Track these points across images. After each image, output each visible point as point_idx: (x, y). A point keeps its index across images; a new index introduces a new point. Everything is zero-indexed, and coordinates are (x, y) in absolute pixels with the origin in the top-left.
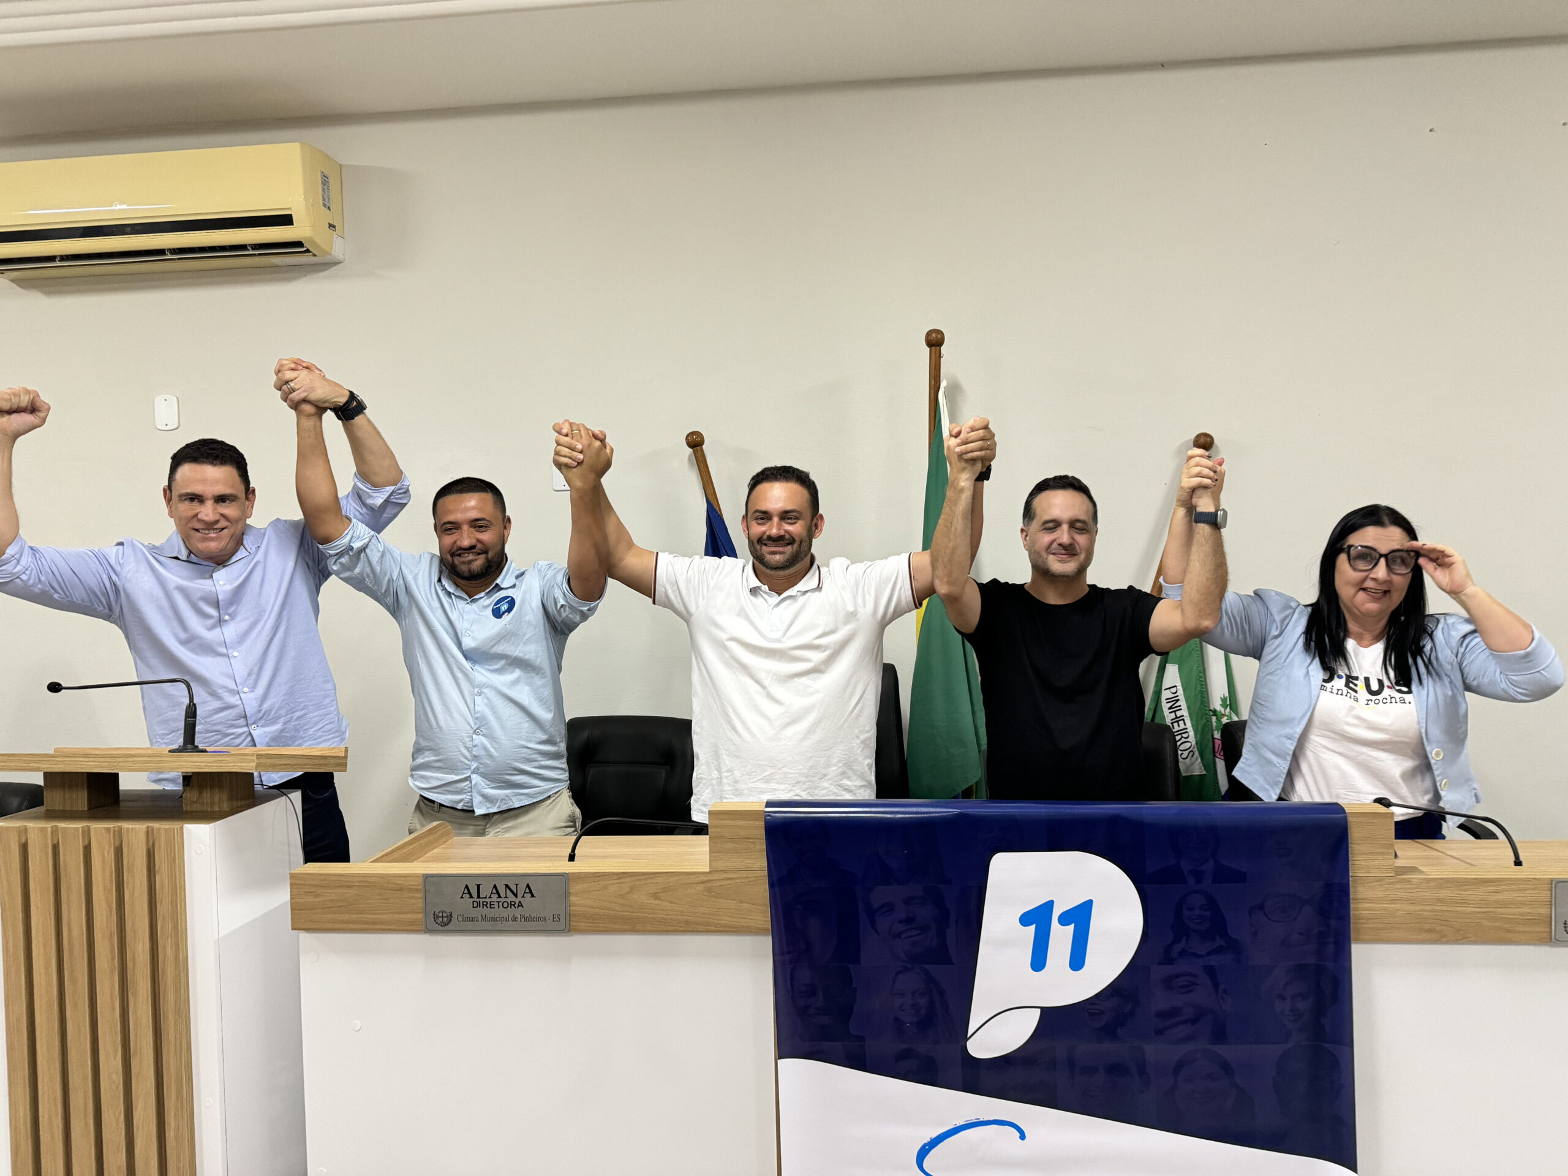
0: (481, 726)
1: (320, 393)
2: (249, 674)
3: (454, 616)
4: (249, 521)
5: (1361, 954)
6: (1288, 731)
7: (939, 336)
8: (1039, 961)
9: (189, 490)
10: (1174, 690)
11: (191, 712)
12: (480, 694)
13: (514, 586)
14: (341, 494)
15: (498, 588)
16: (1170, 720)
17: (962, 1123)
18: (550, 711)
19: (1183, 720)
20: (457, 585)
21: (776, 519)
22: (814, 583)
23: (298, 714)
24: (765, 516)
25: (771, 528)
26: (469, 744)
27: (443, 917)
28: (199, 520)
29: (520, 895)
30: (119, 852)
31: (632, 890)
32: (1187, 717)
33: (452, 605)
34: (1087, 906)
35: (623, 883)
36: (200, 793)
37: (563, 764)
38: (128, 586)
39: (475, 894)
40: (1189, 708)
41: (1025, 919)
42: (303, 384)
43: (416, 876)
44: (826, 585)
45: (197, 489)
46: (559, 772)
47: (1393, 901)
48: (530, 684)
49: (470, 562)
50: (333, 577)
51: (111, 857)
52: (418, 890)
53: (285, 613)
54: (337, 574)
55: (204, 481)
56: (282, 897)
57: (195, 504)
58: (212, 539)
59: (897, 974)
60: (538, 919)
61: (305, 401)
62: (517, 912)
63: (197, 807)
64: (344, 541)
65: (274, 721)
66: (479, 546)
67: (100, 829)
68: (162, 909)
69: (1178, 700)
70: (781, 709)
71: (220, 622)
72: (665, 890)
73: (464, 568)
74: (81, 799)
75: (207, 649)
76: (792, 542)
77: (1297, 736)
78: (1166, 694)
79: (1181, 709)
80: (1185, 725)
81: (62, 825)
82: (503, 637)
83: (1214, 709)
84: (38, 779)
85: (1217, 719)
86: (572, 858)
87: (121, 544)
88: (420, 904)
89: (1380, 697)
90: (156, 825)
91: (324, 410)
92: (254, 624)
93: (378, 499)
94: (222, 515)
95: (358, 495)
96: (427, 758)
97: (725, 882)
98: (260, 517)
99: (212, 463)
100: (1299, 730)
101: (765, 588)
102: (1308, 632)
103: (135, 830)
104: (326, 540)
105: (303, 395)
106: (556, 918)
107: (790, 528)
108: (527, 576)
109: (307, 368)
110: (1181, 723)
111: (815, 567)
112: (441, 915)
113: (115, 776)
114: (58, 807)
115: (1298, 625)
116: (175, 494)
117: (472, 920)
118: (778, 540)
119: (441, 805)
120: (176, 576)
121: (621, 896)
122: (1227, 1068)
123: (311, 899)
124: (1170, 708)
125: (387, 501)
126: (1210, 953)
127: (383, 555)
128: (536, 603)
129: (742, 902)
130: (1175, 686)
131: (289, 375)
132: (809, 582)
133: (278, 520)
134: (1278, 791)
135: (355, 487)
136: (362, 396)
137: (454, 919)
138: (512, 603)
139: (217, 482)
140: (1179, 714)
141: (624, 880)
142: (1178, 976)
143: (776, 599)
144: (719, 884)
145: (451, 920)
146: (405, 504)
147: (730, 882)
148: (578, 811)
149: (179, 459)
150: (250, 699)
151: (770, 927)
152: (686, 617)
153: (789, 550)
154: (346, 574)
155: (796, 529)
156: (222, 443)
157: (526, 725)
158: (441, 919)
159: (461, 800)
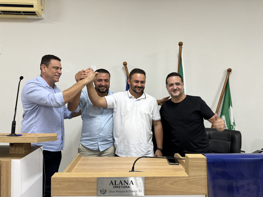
7: (182, 43)
27: (103, 191)
29: (129, 184)
35: (162, 180)
36: (15, 149)
39: (114, 184)
40: (227, 125)
52: (95, 183)
60: (134, 191)
62: (128, 189)
68: (3, 187)
72: (175, 182)
83: (232, 125)
88: (95, 187)
97: (193, 180)
106: (140, 191)
112: (103, 190)
117: (113, 192)
121: (161, 184)
123: (58, 186)
132: (143, 96)
137: (107, 192)
141: (162, 179)
144: (191, 180)
145: (106, 192)
147: (195, 179)
158: (103, 192)
159: (95, 148)
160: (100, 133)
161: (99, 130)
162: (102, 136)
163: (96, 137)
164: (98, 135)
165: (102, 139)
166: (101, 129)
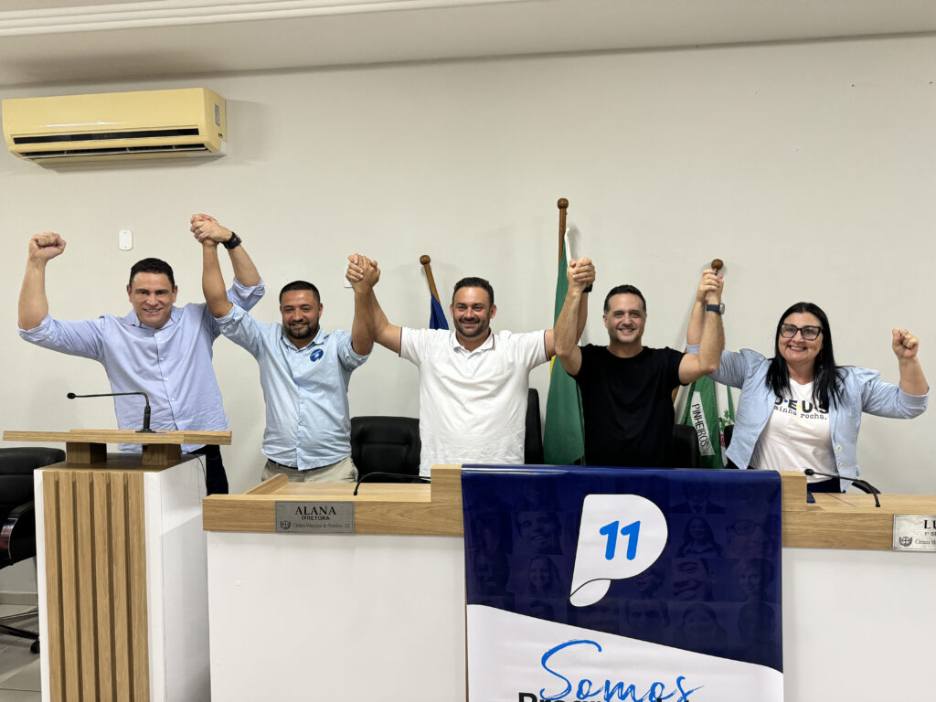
0: (302, 420)
1: (216, 233)
2: (175, 391)
3: (289, 360)
4: (174, 304)
5: (787, 554)
6: (754, 431)
8: (610, 554)
9: (142, 287)
10: (697, 406)
11: (148, 410)
12: (302, 403)
13: (323, 343)
14: (227, 289)
15: (314, 344)
16: (695, 424)
17: (567, 641)
18: (342, 414)
19: (703, 424)
20: (291, 341)
21: (470, 309)
22: (490, 345)
23: (202, 413)
24: (464, 306)
25: (467, 313)
26: (296, 431)
27: (286, 524)
28: (147, 304)
29: (328, 513)
30: (108, 486)
31: (389, 511)
32: (704, 422)
33: (288, 353)
34: (637, 524)
35: (383, 507)
36: (152, 455)
37: (349, 444)
38: (107, 341)
39: (303, 512)
41: (603, 531)
42: (206, 228)
43: (272, 502)
44: (497, 346)
45: (146, 287)
46: (346, 448)
47: (806, 525)
48: (329, 398)
49: (300, 329)
50: (221, 336)
51: (104, 489)
52: (272, 510)
53: (194, 357)
54: (225, 334)
55: (149, 282)
56: (198, 512)
57: (145, 295)
58: (154, 315)
59: (532, 559)
60: (338, 526)
61: (208, 238)
62: (327, 522)
63: (150, 463)
64: (230, 316)
65: (188, 417)
66: (305, 320)
67: (98, 474)
68: (132, 517)
69: (700, 412)
70: (472, 417)
71: (158, 361)
72: (406, 512)
73: (296, 332)
74: (86, 458)
75: (151, 376)
76: (478, 321)
77: (759, 434)
78: (693, 409)
79: (701, 418)
80: (704, 426)
81: (78, 471)
82: (315, 372)
84: (63, 447)
85: (722, 423)
86: (355, 493)
87: (103, 317)
88: (273, 517)
89: (809, 414)
90: (129, 472)
91: (218, 243)
92: (177, 363)
93: (247, 293)
94: (160, 302)
95: (236, 291)
96: (273, 437)
97: (439, 508)
98: (180, 301)
99: (154, 272)
100: (760, 431)
101: (463, 347)
102: (768, 375)
103: (118, 475)
104: (219, 316)
105: (207, 235)
106: (348, 526)
107: (477, 313)
108: (330, 338)
109: (209, 219)
110: (701, 425)
111: (491, 335)
112: (284, 523)
113: (104, 446)
114: (74, 461)
115: (763, 372)
116: (134, 290)
117: (301, 526)
118: (471, 320)
119: (280, 465)
120: (135, 336)
121: (382, 515)
122: (713, 615)
123: (213, 514)
124: (695, 417)
125: (252, 294)
126: (704, 552)
127: (251, 324)
128: (334, 354)
129: (448, 519)
130: (699, 404)
131: (199, 224)
132: (487, 344)
133: (190, 304)
134: (747, 464)
135: (234, 286)
136: (239, 235)
137: (292, 525)
138: (321, 353)
139: (157, 282)
140: (700, 420)
142: (685, 564)
143: (469, 354)
144: (436, 509)
145: (289, 527)
146: (261, 297)
147: (443, 508)
148: (356, 470)
149: (136, 269)
150: (175, 405)
151: (463, 532)
152: (418, 363)
153: (477, 326)
154: (231, 335)
155: (480, 314)
156: (159, 261)
157: (328, 421)
158: (284, 526)
159: (291, 462)
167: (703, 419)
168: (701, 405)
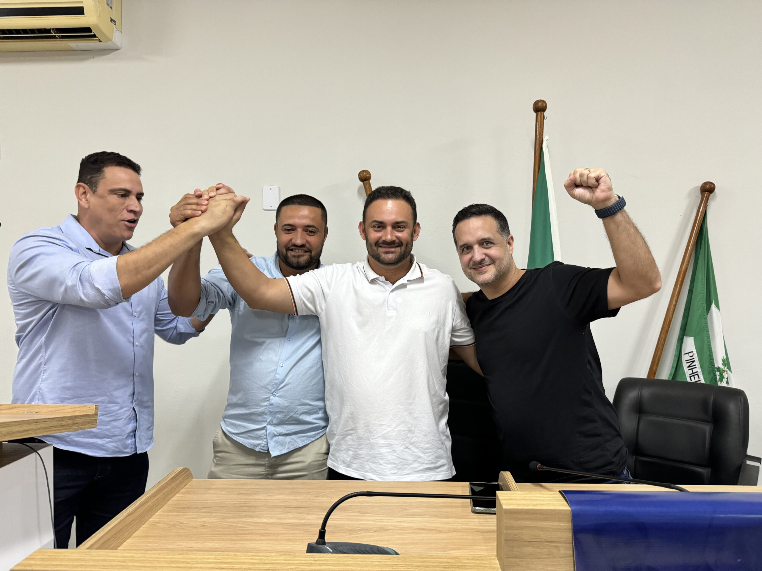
7: (544, 105)
10: (691, 354)
16: (689, 375)
19: (698, 375)
21: (389, 229)
32: (700, 372)
40: (702, 367)
69: (694, 361)
76: (400, 244)
78: (685, 358)
79: (696, 367)
80: (699, 378)
83: (718, 367)
85: (720, 373)
107: (399, 235)
110: (696, 376)
124: (689, 367)
130: (692, 352)
132: (413, 274)
140: (694, 370)
155: (403, 235)
159: (259, 444)
160: (274, 396)
161: (270, 388)
162: (278, 407)
163: (261, 410)
164: (265, 404)
165: (279, 416)
166: (276, 384)
167: (698, 369)
168: (695, 353)
